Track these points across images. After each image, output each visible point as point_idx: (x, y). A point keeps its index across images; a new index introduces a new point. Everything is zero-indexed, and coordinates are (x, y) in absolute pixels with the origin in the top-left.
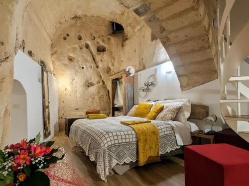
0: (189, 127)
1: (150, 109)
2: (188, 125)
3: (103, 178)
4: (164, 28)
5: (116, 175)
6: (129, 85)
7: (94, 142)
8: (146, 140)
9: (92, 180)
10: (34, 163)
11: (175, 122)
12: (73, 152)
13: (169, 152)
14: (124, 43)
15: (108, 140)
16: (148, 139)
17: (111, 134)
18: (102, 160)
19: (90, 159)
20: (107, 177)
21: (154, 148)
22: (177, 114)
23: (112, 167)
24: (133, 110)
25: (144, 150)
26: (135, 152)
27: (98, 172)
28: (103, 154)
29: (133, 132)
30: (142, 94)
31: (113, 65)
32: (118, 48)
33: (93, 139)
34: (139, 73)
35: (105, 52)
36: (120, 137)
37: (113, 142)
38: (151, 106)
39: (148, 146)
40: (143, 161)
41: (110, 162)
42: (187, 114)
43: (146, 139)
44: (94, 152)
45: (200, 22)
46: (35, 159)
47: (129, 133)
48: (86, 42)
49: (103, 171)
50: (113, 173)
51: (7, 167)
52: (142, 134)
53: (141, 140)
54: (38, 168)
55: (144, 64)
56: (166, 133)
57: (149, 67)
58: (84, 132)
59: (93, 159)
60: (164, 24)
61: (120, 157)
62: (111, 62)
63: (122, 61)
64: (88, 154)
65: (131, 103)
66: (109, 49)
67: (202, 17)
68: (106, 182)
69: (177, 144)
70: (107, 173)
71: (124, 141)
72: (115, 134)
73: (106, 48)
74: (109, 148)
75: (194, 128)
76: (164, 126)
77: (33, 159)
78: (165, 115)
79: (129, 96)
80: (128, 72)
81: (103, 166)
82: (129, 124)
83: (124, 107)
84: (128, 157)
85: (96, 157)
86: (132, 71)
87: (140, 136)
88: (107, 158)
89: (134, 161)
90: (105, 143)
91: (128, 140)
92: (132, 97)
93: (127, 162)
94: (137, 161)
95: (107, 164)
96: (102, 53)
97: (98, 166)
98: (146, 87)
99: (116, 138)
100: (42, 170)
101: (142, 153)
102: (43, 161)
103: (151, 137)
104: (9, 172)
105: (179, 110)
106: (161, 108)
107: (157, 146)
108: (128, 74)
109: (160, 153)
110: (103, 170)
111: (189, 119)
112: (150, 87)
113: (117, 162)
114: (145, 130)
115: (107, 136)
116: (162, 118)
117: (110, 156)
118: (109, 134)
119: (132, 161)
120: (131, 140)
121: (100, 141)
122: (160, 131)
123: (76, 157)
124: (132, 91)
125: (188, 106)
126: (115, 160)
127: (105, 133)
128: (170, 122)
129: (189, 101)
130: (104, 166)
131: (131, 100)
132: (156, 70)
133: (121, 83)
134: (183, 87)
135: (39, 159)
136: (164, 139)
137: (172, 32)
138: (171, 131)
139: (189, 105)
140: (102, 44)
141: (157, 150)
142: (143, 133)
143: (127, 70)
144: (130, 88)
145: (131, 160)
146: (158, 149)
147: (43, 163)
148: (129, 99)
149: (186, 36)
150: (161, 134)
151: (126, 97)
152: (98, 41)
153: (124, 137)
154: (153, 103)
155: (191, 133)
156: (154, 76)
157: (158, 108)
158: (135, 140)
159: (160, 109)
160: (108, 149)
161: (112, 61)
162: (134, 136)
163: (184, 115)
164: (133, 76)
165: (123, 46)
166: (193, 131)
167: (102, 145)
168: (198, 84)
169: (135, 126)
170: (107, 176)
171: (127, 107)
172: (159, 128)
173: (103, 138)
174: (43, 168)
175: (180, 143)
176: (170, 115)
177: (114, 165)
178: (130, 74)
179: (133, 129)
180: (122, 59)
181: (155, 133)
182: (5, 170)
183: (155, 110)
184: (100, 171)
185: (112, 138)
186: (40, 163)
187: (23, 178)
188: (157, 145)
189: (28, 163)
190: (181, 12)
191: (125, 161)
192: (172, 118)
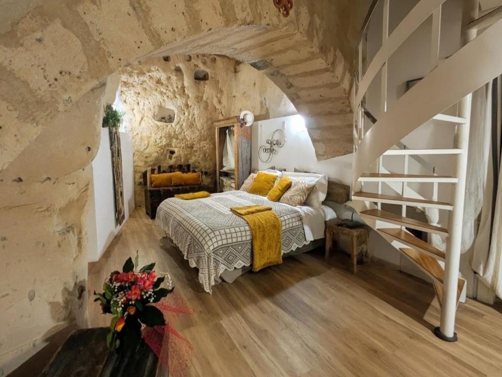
0: (323, 215)
1: (274, 182)
2: (322, 213)
3: (207, 289)
4: (292, 84)
5: (223, 283)
6: (244, 141)
7: (195, 243)
8: (263, 237)
9: (193, 292)
10: (145, 297)
11: (305, 208)
12: (161, 247)
13: (294, 250)
14: (238, 68)
15: (214, 240)
16: (266, 235)
17: (217, 233)
18: (205, 266)
19: (190, 265)
20: (213, 288)
21: (274, 246)
22: (309, 195)
23: (219, 275)
24: (249, 182)
25: (261, 250)
26: (249, 254)
27: (201, 282)
28: (207, 259)
29: (247, 228)
30: (264, 156)
31: (220, 102)
32: (227, 75)
33: (194, 238)
34: (260, 123)
35: (207, 82)
36: (229, 236)
37: (220, 243)
38: (275, 179)
39: (267, 244)
40: (259, 264)
41: (216, 268)
42: (322, 196)
43: (264, 235)
44: (195, 256)
45: (337, 85)
46: (146, 293)
47: (242, 229)
48: (177, 65)
49: (207, 281)
50: (220, 281)
51: (120, 303)
52: (259, 229)
53: (258, 238)
54: (149, 302)
55: (267, 109)
56: (291, 225)
57: (274, 117)
58: (179, 224)
59: (193, 264)
60: (291, 80)
61: (229, 261)
62: (217, 97)
63: (234, 97)
64: (187, 257)
65: (246, 167)
66: (213, 76)
67: (339, 78)
68: (211, 293)
69: (305, 239)
70: (213, 283)
71: (235, 240)
72: (222, 232)
73: (210, 74)
74: (215, 251)
75: (330, 214)
76: (289, 216)
77: (143, 293)
78: (293, 196)
79: (244, 156)
80: (243, 119)
81: (207, 275)
82: (242, 215)
83: (236, 172)
84: (240, 261)
85: (198, 262)
86: (250, 119)
87: (256, 233)
88: (212, 264)
89: (248, 265)
90: (210, 246)
91: (239, 239)
92: (248, 158)
93: (238, 267)
94: (252, 265)
95: (213, 271)
96: (202, 82)
97: (200, 275)
98: (268, 146)
99: (224, 237)
100: (154, 304)
101: (258, 255)
102: (153, 294)
103: (270, 232)
104: (122, 307)
105: (311, 190)
106: (288, 185)
107: (279, 244)
108: (243, 122)
109: (282, 252)
110: (207, 279)
111: (324, 203)
112: (275, 147)
113: (225, 267)
114: (262, 224)
115: (212, 235)
116: (288, 200)
117: (216, 261)
118: (215, 232)
119: (244, 266)
120: (244, 239)
121: (203, 242)
122: (284, 223)
123: (168, 256)
124: (249, 149)
125: (323, 184)
126: (222, 266)
127: (209, 231)
128: (298, 208)
129: (325, 177)
130: (209, 274)
131: (247, 163)
132: (284, 123)
133: (231, 133)
134: (319, 156)
135: (149, 293)
136: (288, 234)
137: (303, 89)
138: (298, 223)
139: (325, 183)
140: (202, 68)
141: (278, 249)
142: (260, 227)
143: (242, 117)
144: (245, 145)
145: (243, 264)
146: (280, 248)
147: (153, 296)
148: (245, 162)
149: (321, 96)
150: (284, 228)
151: (240, 158)
152: (196, 63)
153: (234, 235)
154: (278, 173)
155: (325, 222)
156: (281, 131)
157: (284, 184)
158: (249, 238)
159: (286, 186)
160: (213, 252)
161: (219, 96)
162: (248, 233)
163: (318, 197)
164: (251, 127)
165: (236, 72)
166: (328, 219)
167: (206, 247)
168: (337, 153)
169: (249, 218)
170: (212, 286)
171: (241, 174)
172: (282, 219)
173: (208, 238)
174: (154, 301)
175: (310, 237)
176: (299, 197)
177: (221, 271)
178: (246, 123)
179: (248, 223)
180: (234, 94)
181: (275, 226)
182: (119, 307)
183: (280, 188)
184: (204, 281)
185: (219, 238)
186: (150, 296)
187: (134, 311)
188: (278, 242)
189: (139, 298)
190: (312, 71)
191: (236, 266)
192: (301, 201)
